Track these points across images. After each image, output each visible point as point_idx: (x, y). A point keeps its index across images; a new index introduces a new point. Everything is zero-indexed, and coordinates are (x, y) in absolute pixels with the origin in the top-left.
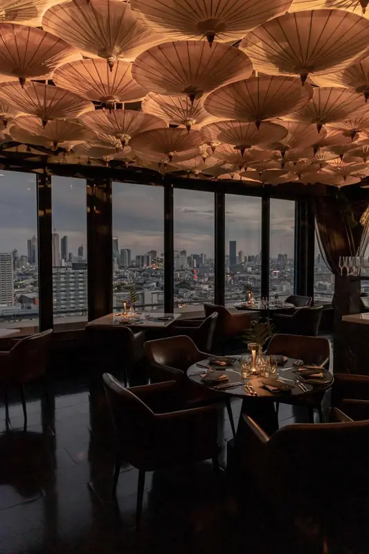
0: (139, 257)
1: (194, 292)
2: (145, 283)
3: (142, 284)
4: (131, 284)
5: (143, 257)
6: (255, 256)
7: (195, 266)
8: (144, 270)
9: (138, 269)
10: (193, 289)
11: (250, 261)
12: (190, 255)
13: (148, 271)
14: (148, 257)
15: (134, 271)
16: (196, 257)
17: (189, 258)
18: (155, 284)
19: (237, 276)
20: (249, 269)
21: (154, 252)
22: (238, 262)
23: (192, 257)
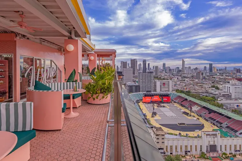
5: (174, 69)
6: (223, 69)
11: (220, 71)
14: (176, 69)
15: (170, 74)
18: (177, 78)
19: (212, 76)
20: (218, 74)
21: (178, 68)
22: (213, 72)
23: (193, 69)
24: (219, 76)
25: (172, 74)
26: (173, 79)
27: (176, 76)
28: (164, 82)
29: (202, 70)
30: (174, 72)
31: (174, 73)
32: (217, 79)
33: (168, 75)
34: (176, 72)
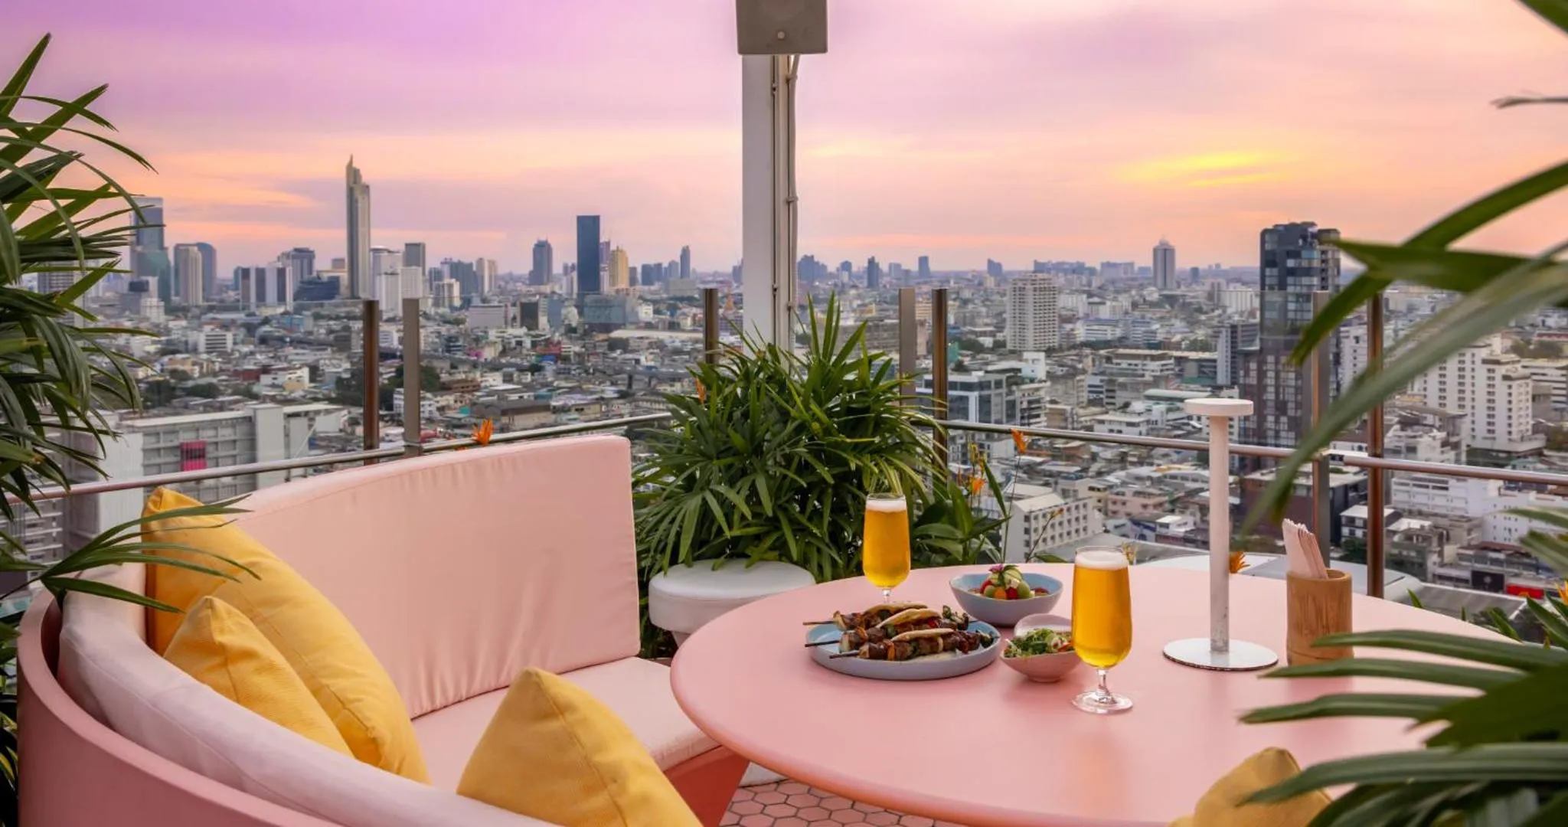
0: (245, 273)
1: (448, 399)
2: (266, 370)
3: (255, 376)
4: (215, 374)
5: (261, 273)
6: (665, 265)
7: (457, 303)
8: (266, 321)
9: (240, 317)
10: (446, 388)
11: (647, 280)
12: (437, 265)
13: (281, 326)
14: (281, 273)
15: (225, 326)
16: (459, 270)
17: (436, 275)
18: (305, 373)
19: (602, 336)
20: (646, 312)
21: (303, 256)
22: (606, 288)
23: (446, 269)
24: (649, 326)
25: (250, 329)
26: (266, 379)
27: (290, 351)
28: (196, 427)
29: (518, 279)
30: (261, 297)
31: (267, 312)
32: (646, 360)
33: (200, 338)
34: (290, 304)
